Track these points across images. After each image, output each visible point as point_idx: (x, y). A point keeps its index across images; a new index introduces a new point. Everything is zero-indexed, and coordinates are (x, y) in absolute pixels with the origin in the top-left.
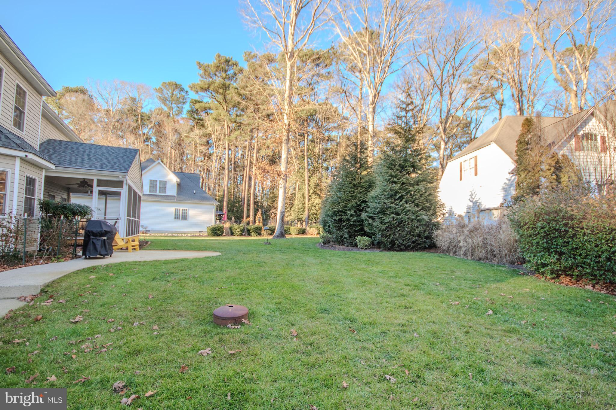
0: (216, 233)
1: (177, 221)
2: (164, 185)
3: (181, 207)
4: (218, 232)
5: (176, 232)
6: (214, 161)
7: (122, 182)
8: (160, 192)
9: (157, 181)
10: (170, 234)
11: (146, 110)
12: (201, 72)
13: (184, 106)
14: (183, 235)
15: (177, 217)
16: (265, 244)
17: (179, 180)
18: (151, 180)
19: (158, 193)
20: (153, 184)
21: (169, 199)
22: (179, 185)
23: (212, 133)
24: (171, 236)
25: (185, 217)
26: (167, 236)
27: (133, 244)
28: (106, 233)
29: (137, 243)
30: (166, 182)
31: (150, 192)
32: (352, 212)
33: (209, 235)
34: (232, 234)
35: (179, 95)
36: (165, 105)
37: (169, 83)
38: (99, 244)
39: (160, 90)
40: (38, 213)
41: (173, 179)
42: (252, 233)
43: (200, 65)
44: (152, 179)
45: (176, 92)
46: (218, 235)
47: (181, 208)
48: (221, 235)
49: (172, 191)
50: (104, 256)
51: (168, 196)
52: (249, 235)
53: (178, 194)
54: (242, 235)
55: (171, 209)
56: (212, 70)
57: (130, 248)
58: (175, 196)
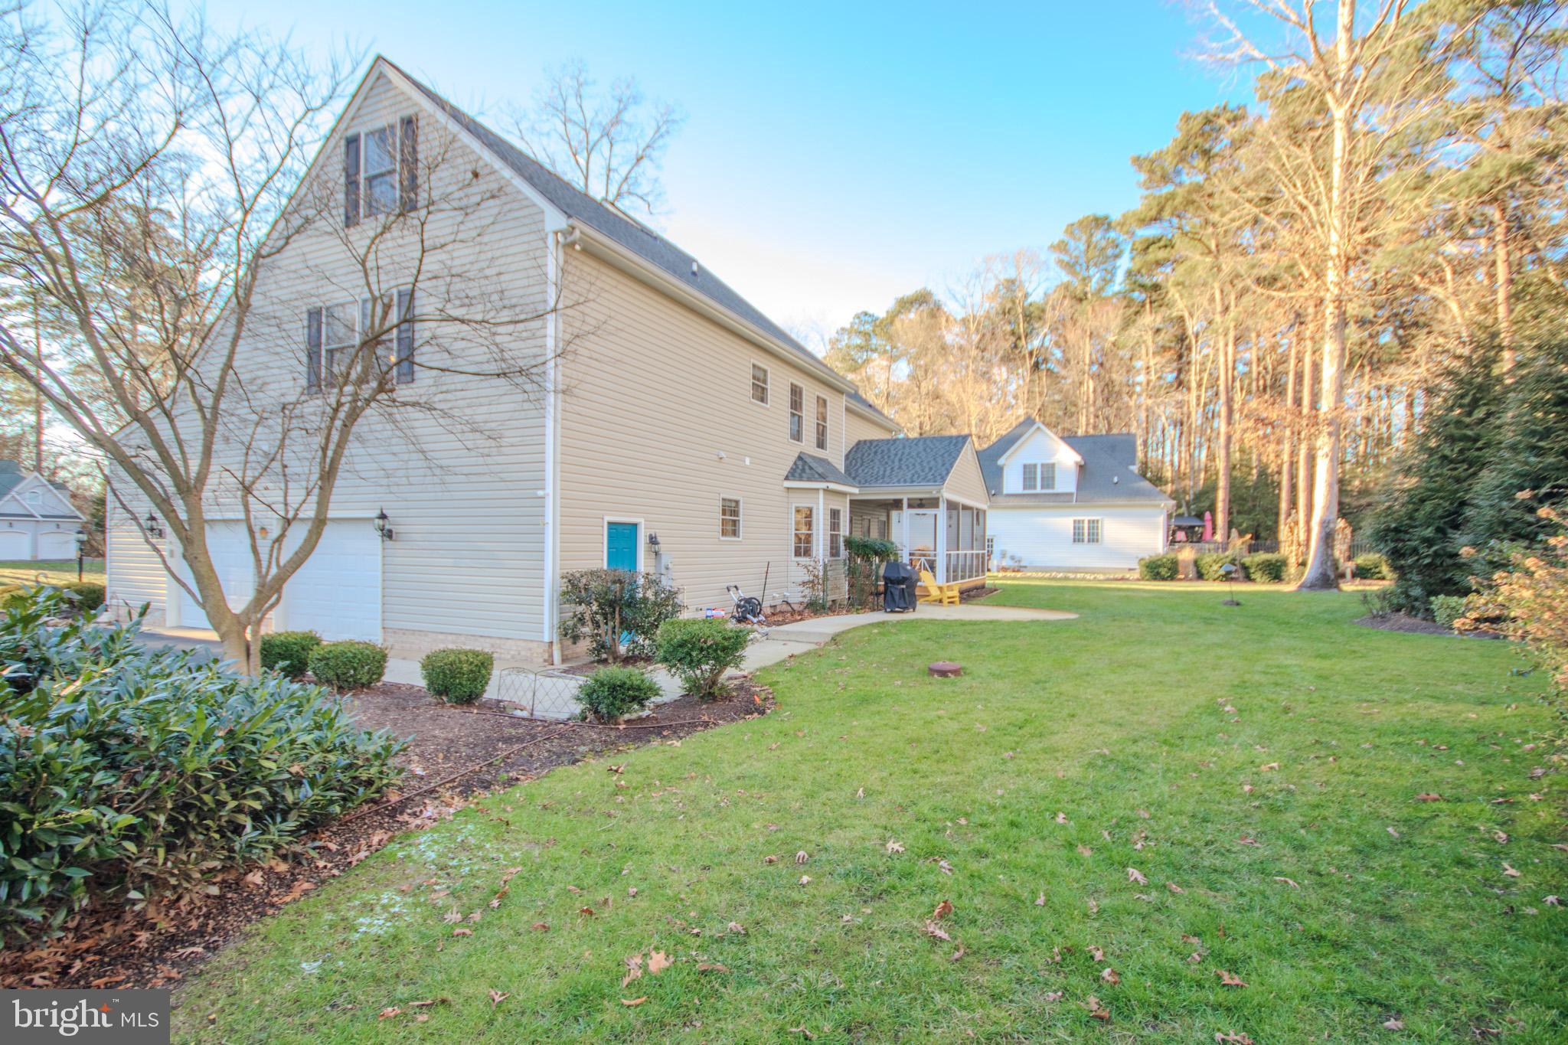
0: (1158, 573)
1: (1079, 546)
2: (1049, 470)
3: (1086, 517)
4: (1163, 571)
5: (1076, 570)
6: (1194, 385)
7: (937, 499)
8: (1042, 487)
9: (1035, 466)
10: (1060, 575)
11: (1036, 297)
12: (1143, 177)
13: (1119, 262)
14: (1088, 576)
15: (1078, 538)
16: (1226, 603)
17: (1078, 458)
18: (1025, 466)
19: (1039, 490)
20: (1029, 471)
21: (1060, 500)
22: (1082, 468)
23: (1186, 315)
24: (1060, 579)
25: (1094, 538)
26: (1054, 579)
27: (950, 594)
28: (904, 580)
29: (956, 593)
30: (1053, 465)
31: (1025, 488)
32: (1429, 532)
33: (1143, 579)
34: (1200, 576)
35: (1103, 243)
36: (1074, 273)
37: (1081, 223)
38: (897, 593)
39: (1061, 247)
40: (844, 553)
41: (1067, 458)
42: (1257, 576)
43: (1138, 161)
44: (1028, 462)
45: (1098, 235)
46: (1164, 579)
47: (1086, 519)
48: (1172, 578)
49: (1066, 483)
50: (904, 609)
51: (1057, 495)
52: (1248, 578)
53: (1079, 487)
54: (1227, 577)
55: (1064, 522)
56: (1169, 163)
57: (946, 601)
58: (1071, 494)
